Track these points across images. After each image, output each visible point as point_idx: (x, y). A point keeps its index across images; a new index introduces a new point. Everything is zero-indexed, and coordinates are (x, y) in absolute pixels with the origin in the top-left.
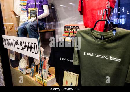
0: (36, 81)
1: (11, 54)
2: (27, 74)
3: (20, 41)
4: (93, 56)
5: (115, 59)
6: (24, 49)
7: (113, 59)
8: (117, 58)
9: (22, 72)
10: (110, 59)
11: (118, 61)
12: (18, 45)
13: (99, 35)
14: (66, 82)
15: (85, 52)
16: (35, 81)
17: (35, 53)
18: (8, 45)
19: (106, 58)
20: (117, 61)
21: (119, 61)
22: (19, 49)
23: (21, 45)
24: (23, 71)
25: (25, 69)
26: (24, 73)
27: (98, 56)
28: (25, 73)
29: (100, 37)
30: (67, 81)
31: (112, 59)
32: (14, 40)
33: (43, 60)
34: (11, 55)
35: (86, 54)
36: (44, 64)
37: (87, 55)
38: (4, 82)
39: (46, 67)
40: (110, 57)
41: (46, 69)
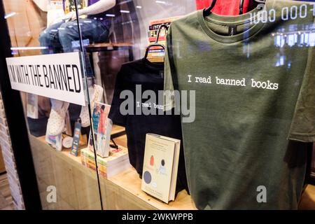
0: (83, 163)
1: (30, 103)
2: (64, 148)
3: (44, 66)
4: (210, 82)
5: (264, 85)
6: (52, 85)
7: (259, 85)
8: (268, 81)
9: (54, 146)
10: (252, 86)
11: (271, 88)
12: (40, 76)
13: (225, 25)
14: (149, 160)
15: (190, 76)
16: (81, 163)
17: (77, 91)
18: (20, 81)
19: (242, 84)
20: (268, 88)
21: (274, 88)
22: (42, 86)
23: (46, 76)
24: (55, 142)
25: (59, 135)
26: (58, 146)
27: (221, 81)
28: (59, 148)
29: (226, 30)
30: (152, 158)
31: (256, 84)
32: (30, 66)
33: (99, 111)
34: (29, 107)
35: (193, 79)
36: (102, 121)
37: (197, 81)
38: (16, 171)
39: (105, 127)
40: (252, 80)
41: (106, 132)
